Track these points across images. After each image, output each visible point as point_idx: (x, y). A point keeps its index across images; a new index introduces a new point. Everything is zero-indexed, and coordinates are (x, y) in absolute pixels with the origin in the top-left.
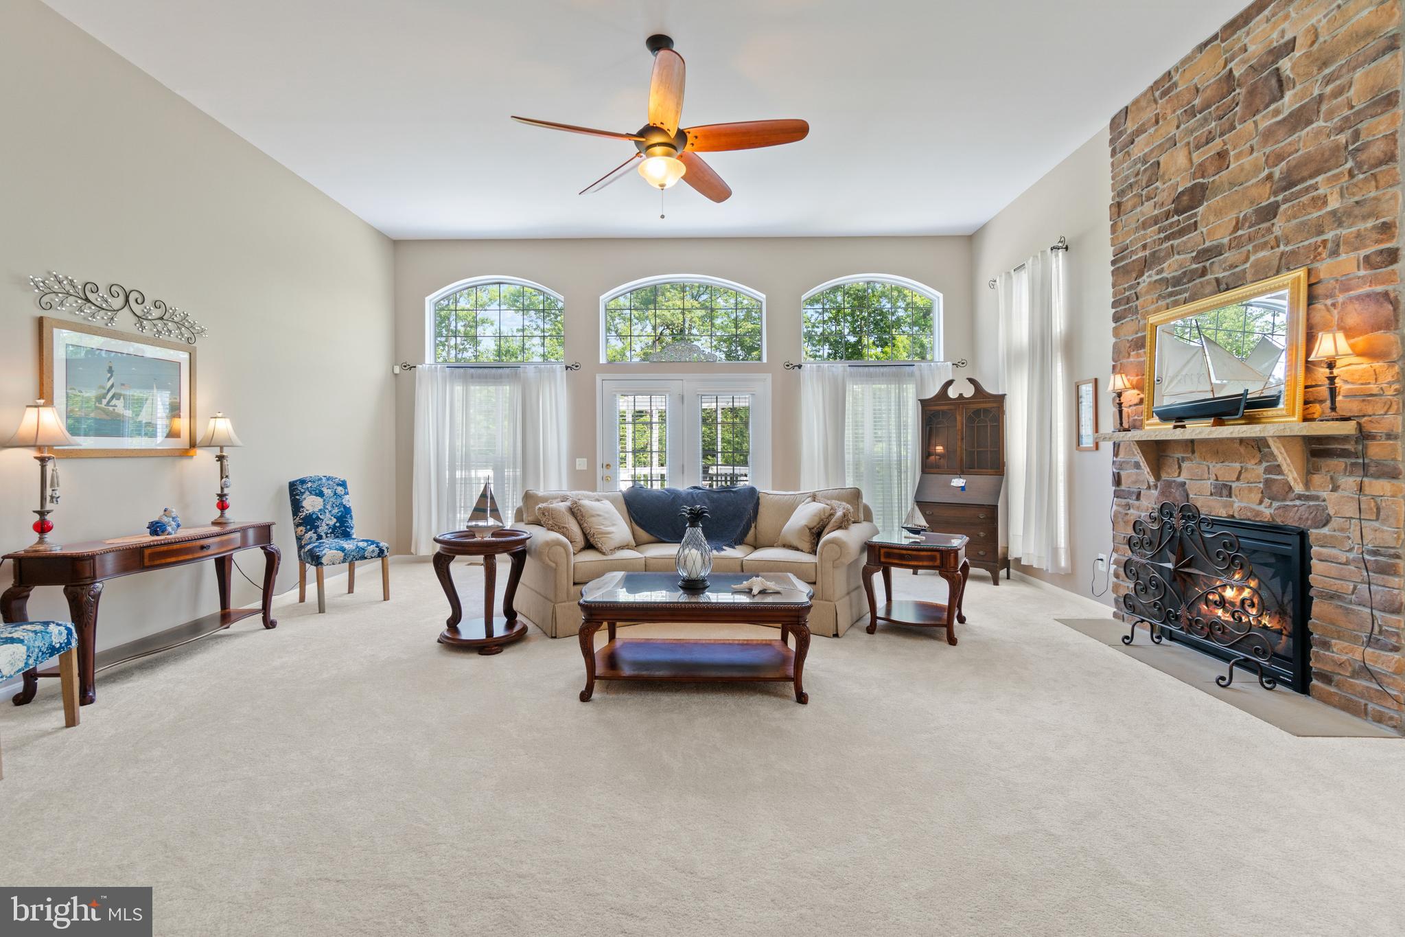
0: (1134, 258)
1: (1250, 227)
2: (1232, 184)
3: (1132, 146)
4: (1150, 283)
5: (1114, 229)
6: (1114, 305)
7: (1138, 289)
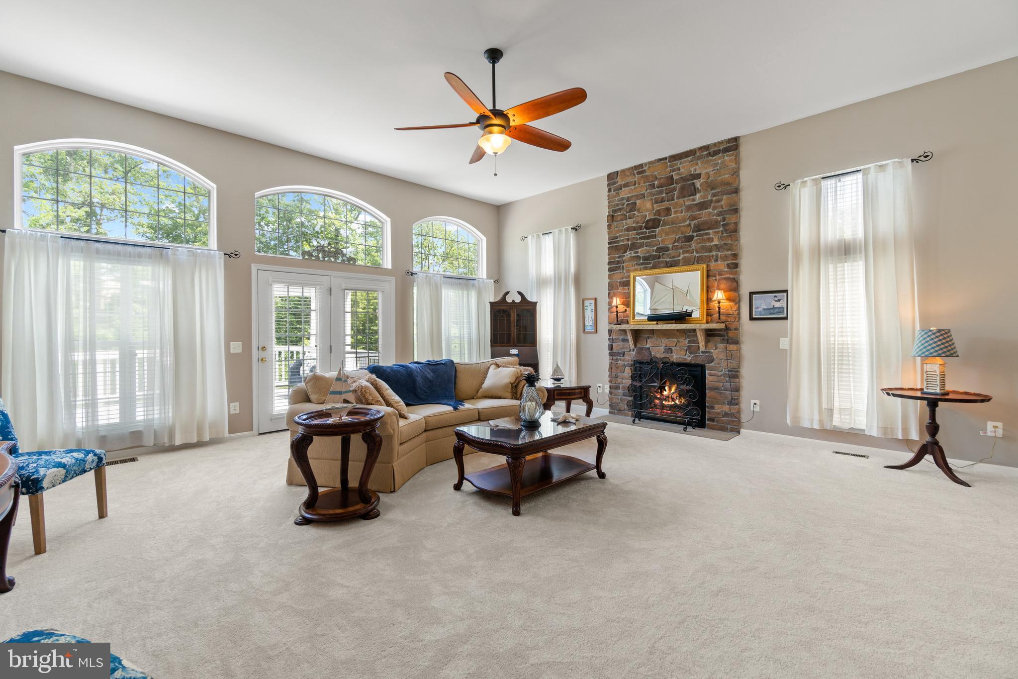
0: (621, 243)
1: (681, 243)
2: (673, 223)
3: (620, 191)
4: (630, 257)
5: (609, 227)
7: (624, 258)
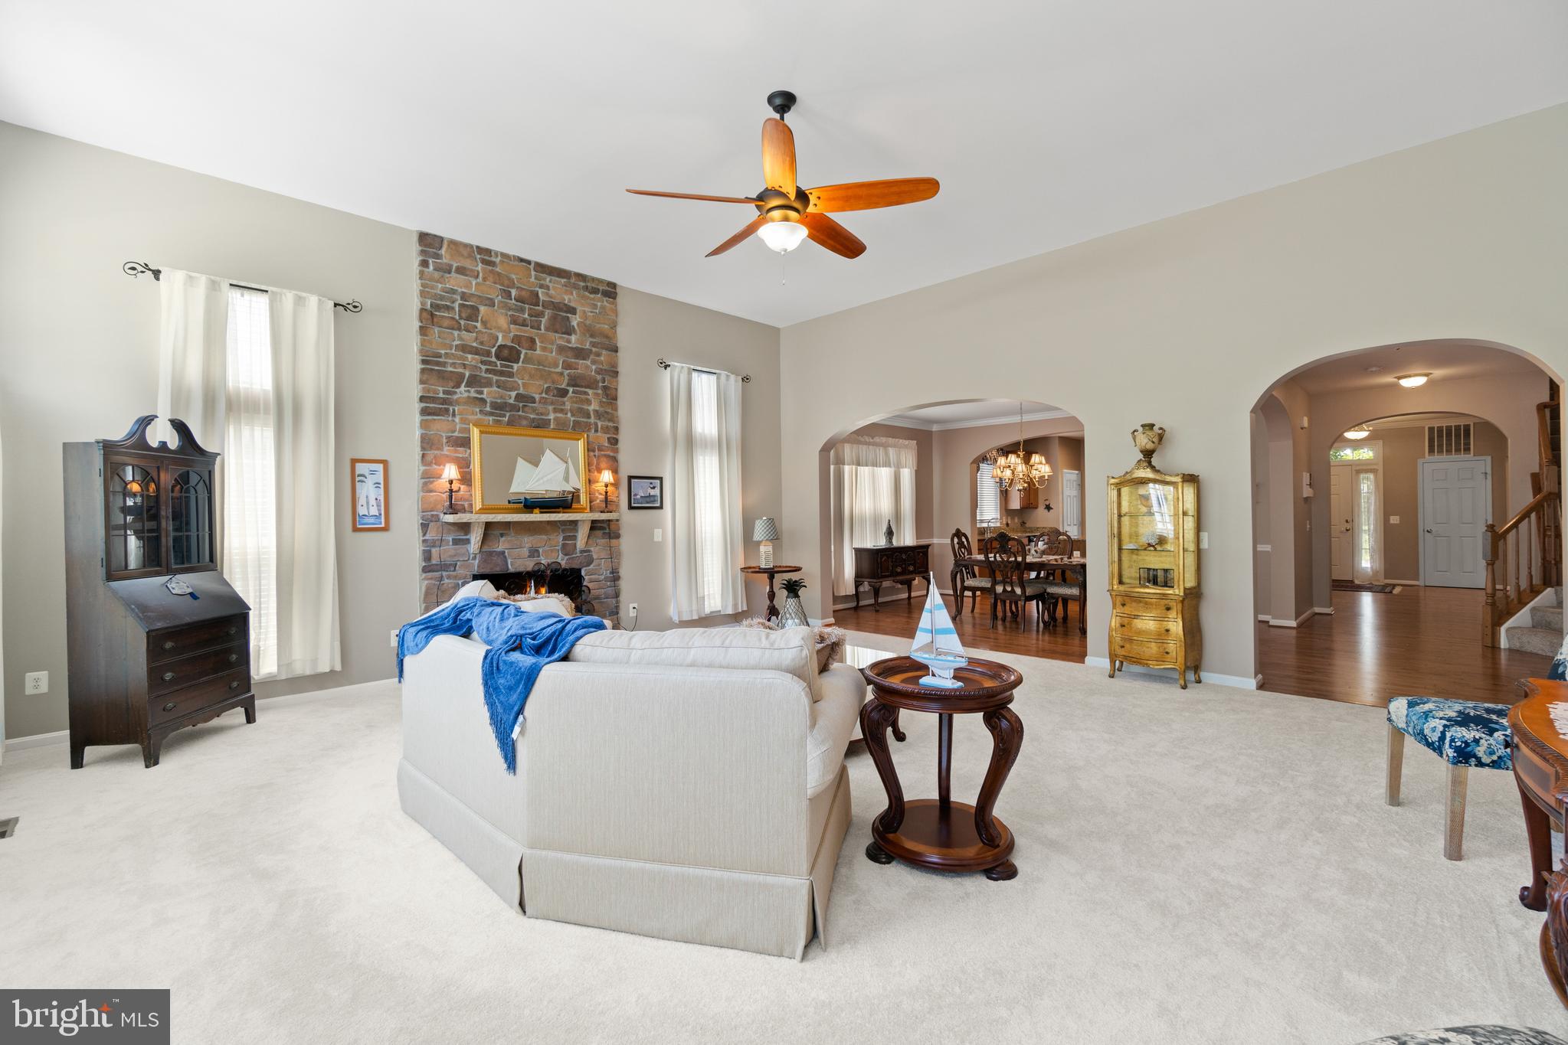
0: (450, 369)
1: (553, 396)
2: (539, 364)
3: (448, 275)
4: (469, 397)
5: (423, 330)
6: (422, 399)
7: (455, 397)
